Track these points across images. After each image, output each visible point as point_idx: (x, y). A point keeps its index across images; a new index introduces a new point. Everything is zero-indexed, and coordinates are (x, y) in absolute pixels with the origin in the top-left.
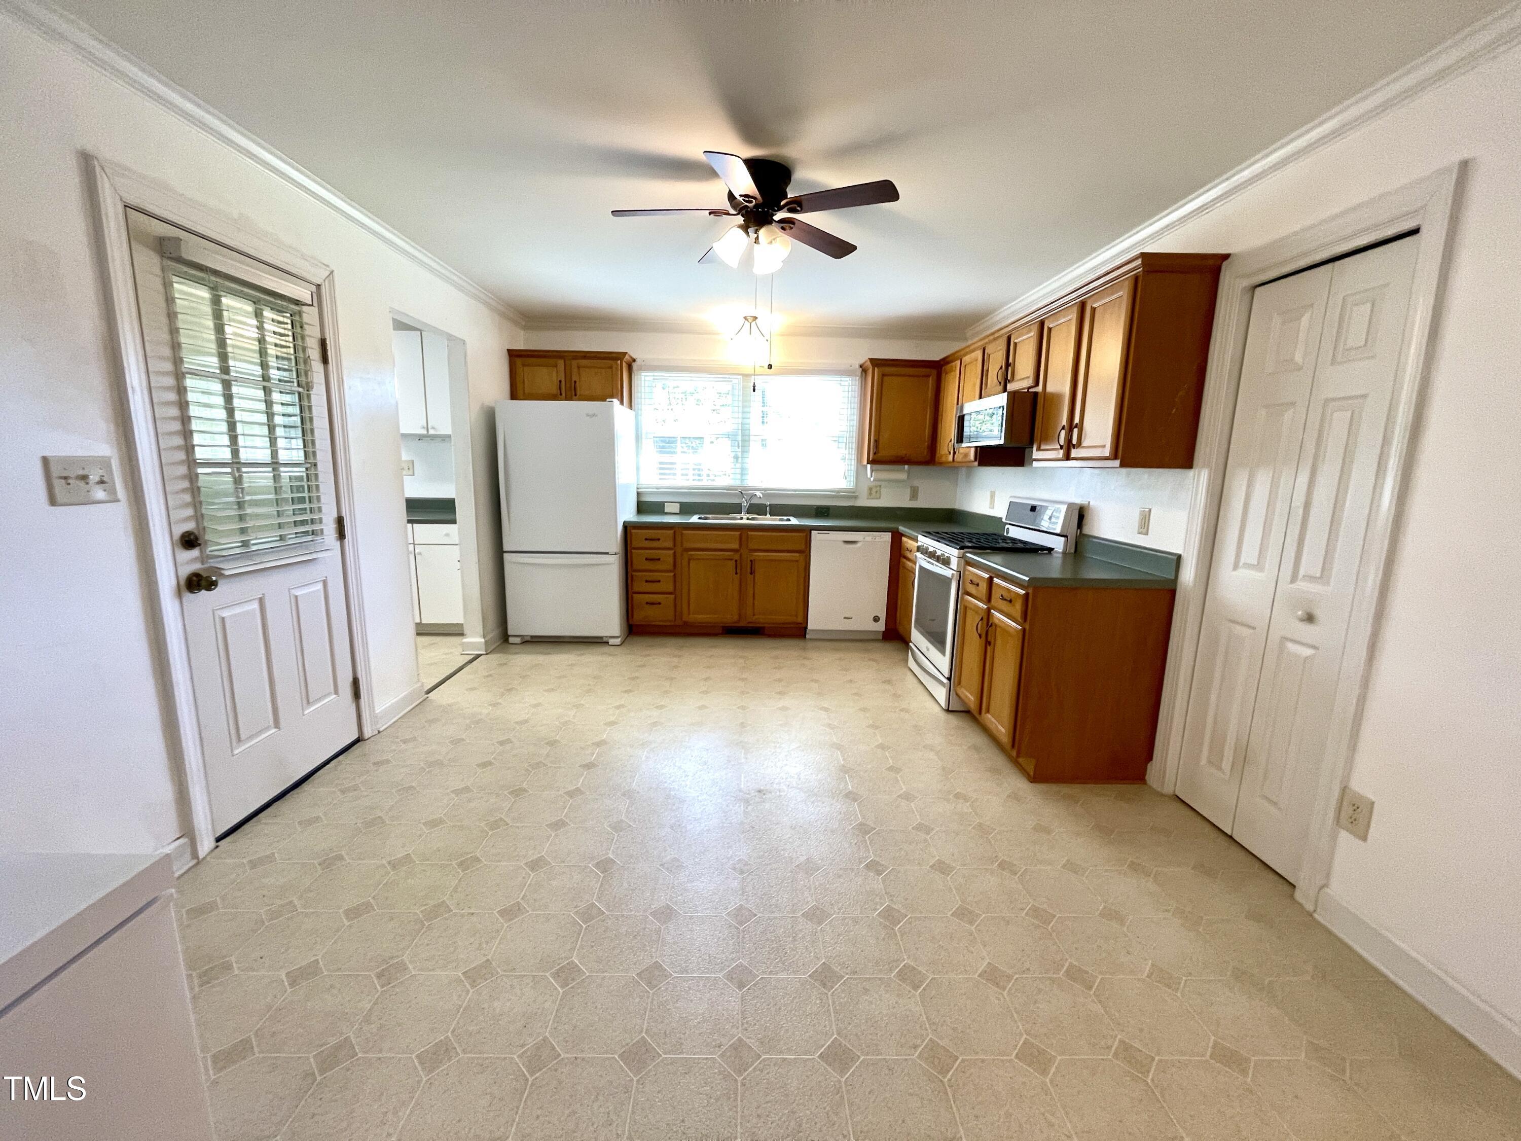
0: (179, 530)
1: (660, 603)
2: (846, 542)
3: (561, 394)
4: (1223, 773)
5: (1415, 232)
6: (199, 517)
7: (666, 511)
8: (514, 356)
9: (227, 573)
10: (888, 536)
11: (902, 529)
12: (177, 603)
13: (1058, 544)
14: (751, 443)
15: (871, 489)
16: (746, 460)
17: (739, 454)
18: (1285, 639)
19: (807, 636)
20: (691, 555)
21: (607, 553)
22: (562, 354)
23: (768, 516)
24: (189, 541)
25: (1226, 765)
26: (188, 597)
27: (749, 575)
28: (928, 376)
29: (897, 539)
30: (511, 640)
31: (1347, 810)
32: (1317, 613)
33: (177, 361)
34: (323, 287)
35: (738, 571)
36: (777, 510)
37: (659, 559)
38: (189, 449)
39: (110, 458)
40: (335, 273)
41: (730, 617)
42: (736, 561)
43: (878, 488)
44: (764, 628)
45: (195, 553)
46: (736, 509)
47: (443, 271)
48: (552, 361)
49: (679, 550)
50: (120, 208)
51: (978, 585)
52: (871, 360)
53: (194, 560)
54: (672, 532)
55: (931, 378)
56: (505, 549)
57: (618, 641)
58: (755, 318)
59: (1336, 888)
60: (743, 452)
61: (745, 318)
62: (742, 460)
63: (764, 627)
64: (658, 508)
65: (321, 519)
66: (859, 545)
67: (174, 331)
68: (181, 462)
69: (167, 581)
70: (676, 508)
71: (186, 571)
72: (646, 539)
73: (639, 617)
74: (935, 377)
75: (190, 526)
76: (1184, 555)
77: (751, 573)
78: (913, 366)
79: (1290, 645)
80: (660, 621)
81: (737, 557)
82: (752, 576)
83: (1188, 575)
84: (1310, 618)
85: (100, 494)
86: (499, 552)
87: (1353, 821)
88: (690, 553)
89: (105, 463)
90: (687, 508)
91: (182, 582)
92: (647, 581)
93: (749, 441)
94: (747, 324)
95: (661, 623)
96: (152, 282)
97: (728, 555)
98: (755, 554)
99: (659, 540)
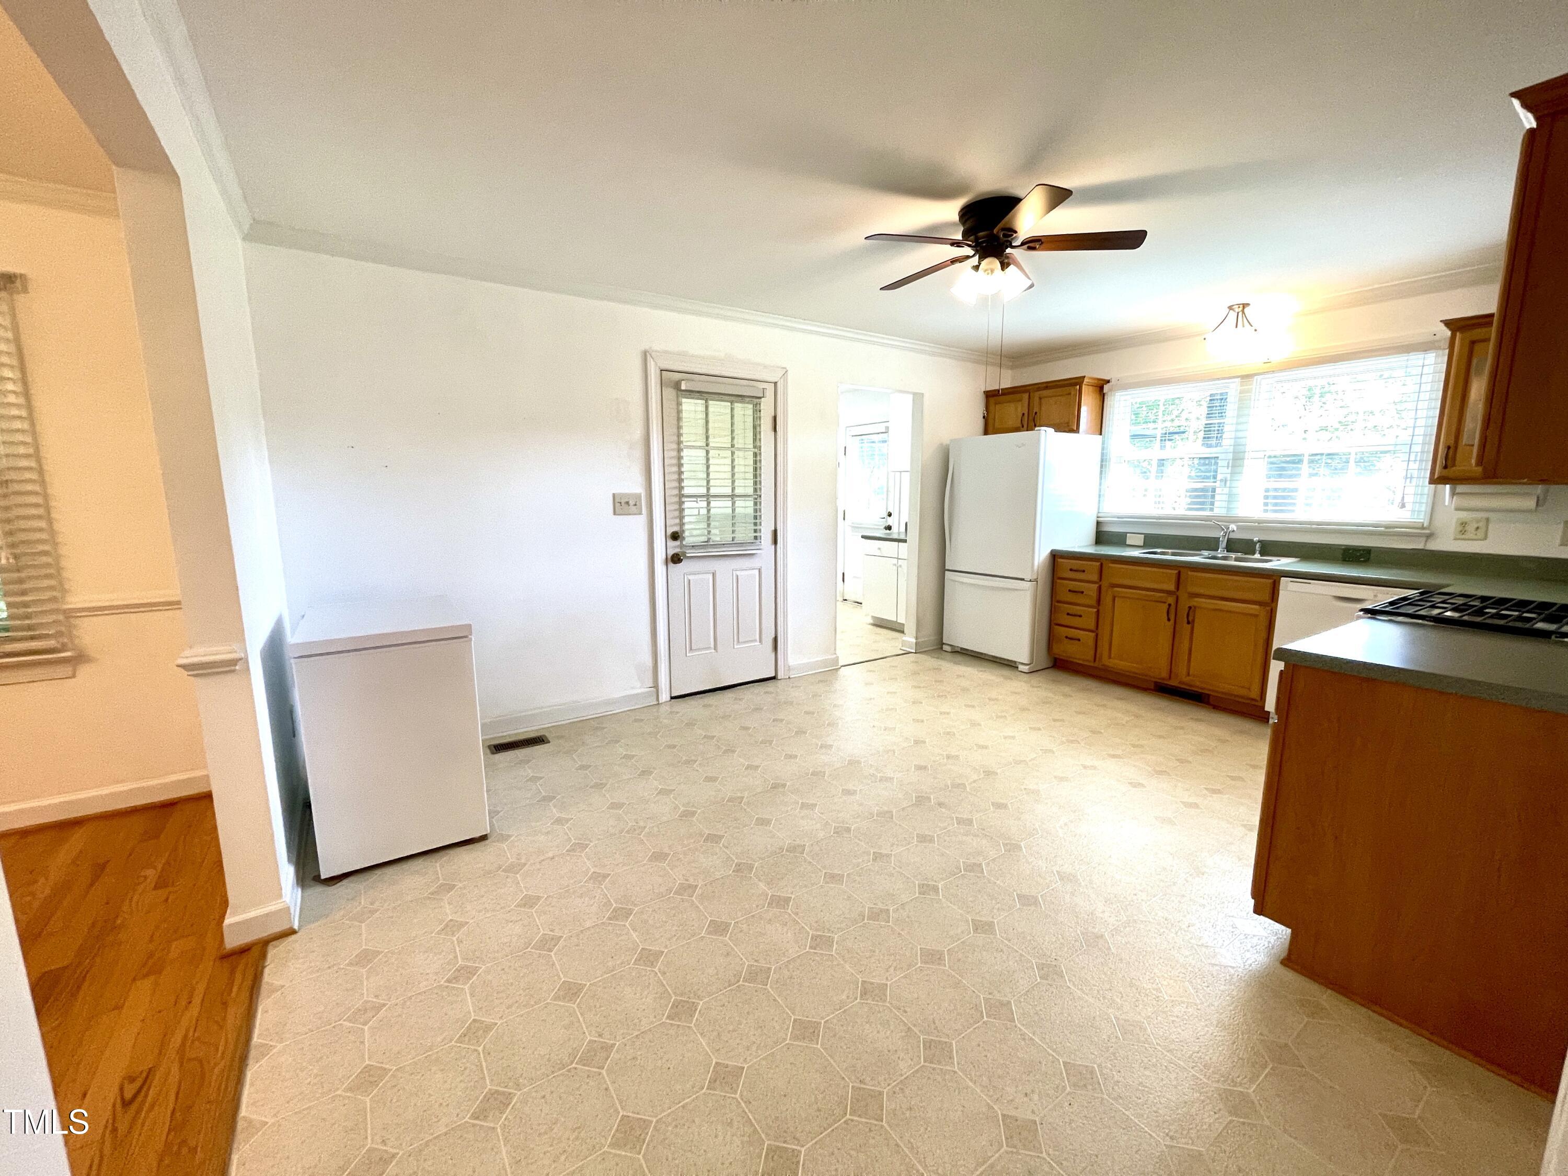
0: (670, 531)
1: (1080, 640)
2: (1341, 599)
3: (1023, 427)
6: (682, 524)
7: (1128, 543)
8: (990, 396)
9: (688, 555)
12: (664, 568)
14: (1246, 461)
15: (1463, 524)
16: (1235, 484)
17: (1228, 476)
20: (1117, 592)
21: (1023, 579)
22: (1028, 388)
23: (1257, 556)
24: (675, 536)
26: (671, 565)
27: (1185, 625)
30: (946, 648)
33: (679, 443)
34: (779, 384)
35: (1172, 617)
37: (1082, 592)
38: (681, 488)
39: (640, 494)
40: (789, 372)
41: (1160, 671)
42: (1170, 605)
43: (1482, 524)
44: (1209, 695)
45: (677, 543)
46: (1210, 544)
47: (903, 344)
48: (1018, 396)
49: (1105, 584)
50: (658, 372)
52: (1447, 322)
53: (677, 547)
54: (1098, 564)
56: (947, 568)
57: (1028, 669)
60: (1232, 473)
61: (1230, 308)
62: (1231, 484)
63: (1205, 694)
64: (1120, 540)
65: (760, 530)
67: (679, 427)
68: (676, 495)
69: (660, 556)
70: (1140, 540)
71: (671, 552)
72: (1071, 570)
73: (1059, 650)
75: (676, 529)
77: (1188, 623)
80: (1079, 659)
81: (1171, 600)
82: (1189, 626)
85: (633, 509)
86: (943, 569)
88: (1117, 590)
89: (639, 496)
90: (1151, 541)
91: (669, 557)
92: (1068, 614)
93: (1243, 459)
94: (1233, 315)
95: (1081, 662)
96: (670, 406)
97: (1161, 597)
98: (1196, 599)
99: (1084, 571)
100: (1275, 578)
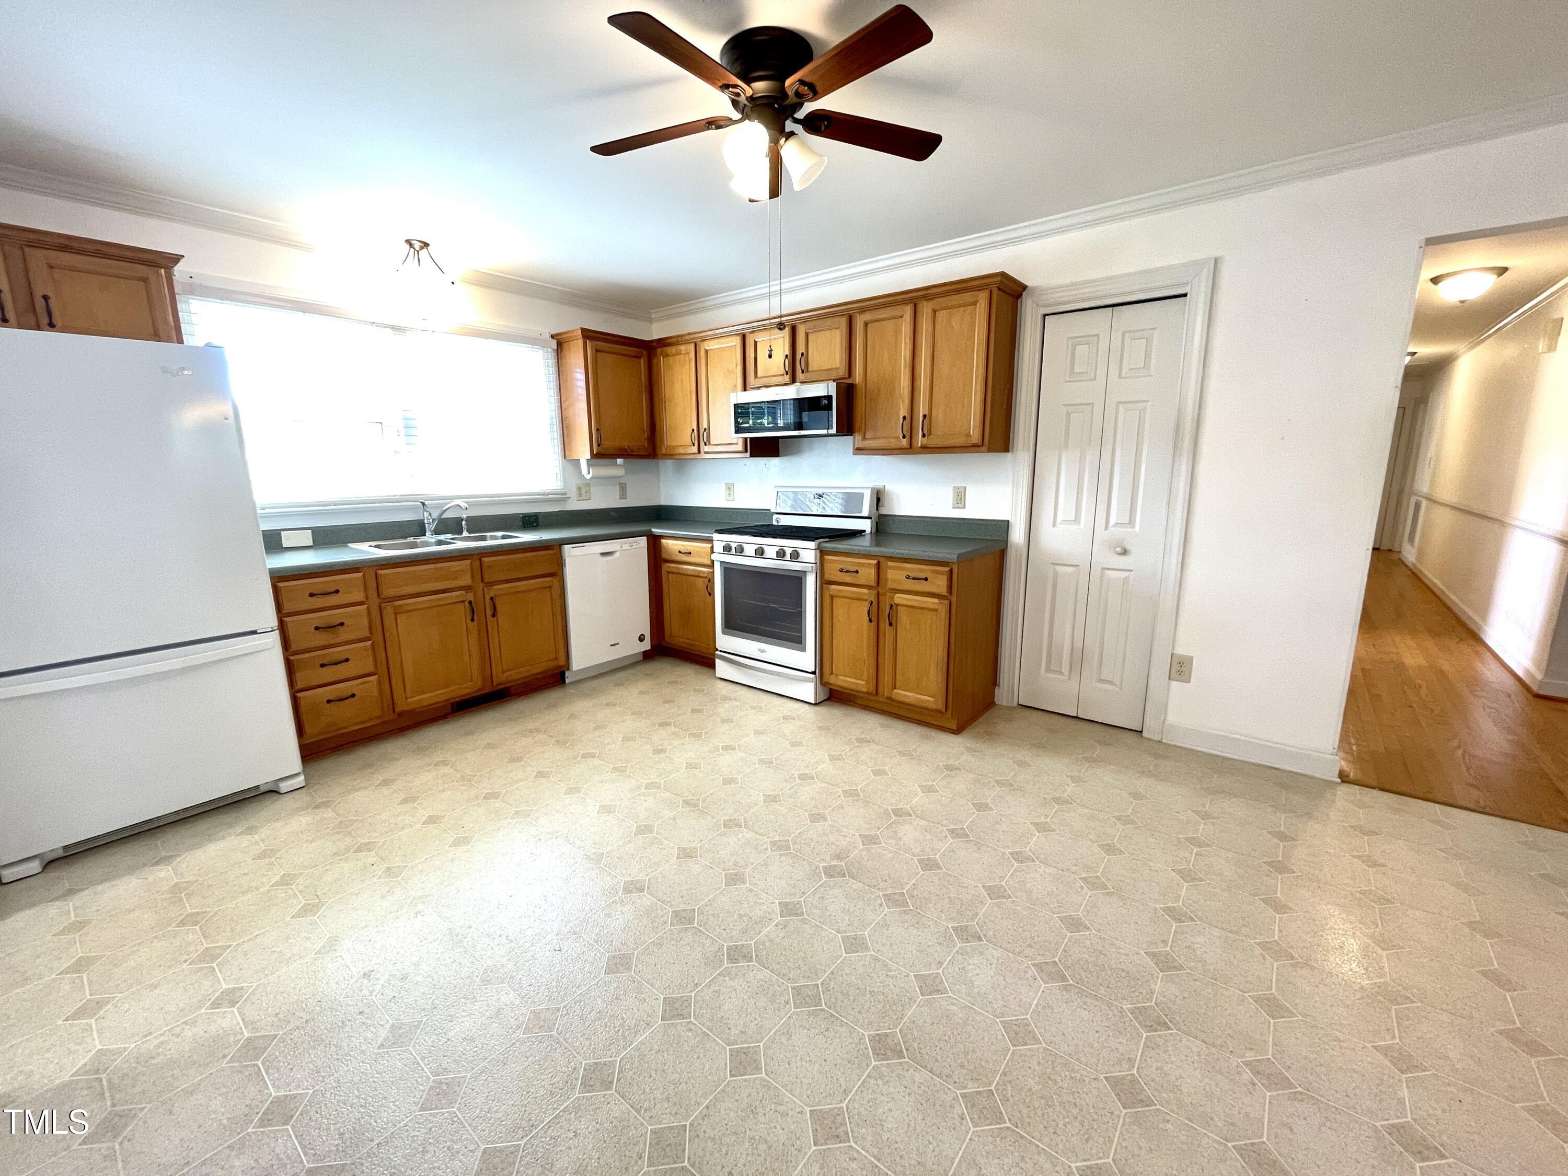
1: (353, 695)
2: (603, 554)
4: (1064, 675)
5: (1185, 295)
10: (643, 541)
11: (656, 531)
13: (866, 525)
15: (579, 489)
18: (1104, 569)
19: (567, 681)
20: (401, 606)
21: (254, 632)
23: (465, 534)
25: (1065, 668)
27: (490, 618)
28: (640, 357)
29: (654, 543)
31: (1175, 667)
32: (1128, 547)
35: (475, 616)
36: (480, 525)
37: (341, 624)
42: (471, 603)
43: (587, 488)
46: (419, 528)
49: (375, 602)
51: (857, 572)
52: (583, 330)
55: (642, 360)
57: (300, 781)
58: (426, 245)
59: (1172, 718)
61: (408, 242)
63: (509, 687)
64: (270, 542)
66: (617, 554)
70: (306, 538)
72: (311, 595)
73: (318, 727)
74: (646, 358)
76: (1012, 521)
77: (493, 616)
78: (623, 344)
79: (1108, 572)
80: (357, 724)
81: (470, 597)
82: (495, 619)
83: (1017, 536)
84: (1125, 552)
87: (1180, 673)
88: (396, 603)
90: (328, 538)
92: (322, 665)
95: (358, 727)
97: (458, 596)
98: (496, 587)
99: (337, 591)
100: (555, 548)
